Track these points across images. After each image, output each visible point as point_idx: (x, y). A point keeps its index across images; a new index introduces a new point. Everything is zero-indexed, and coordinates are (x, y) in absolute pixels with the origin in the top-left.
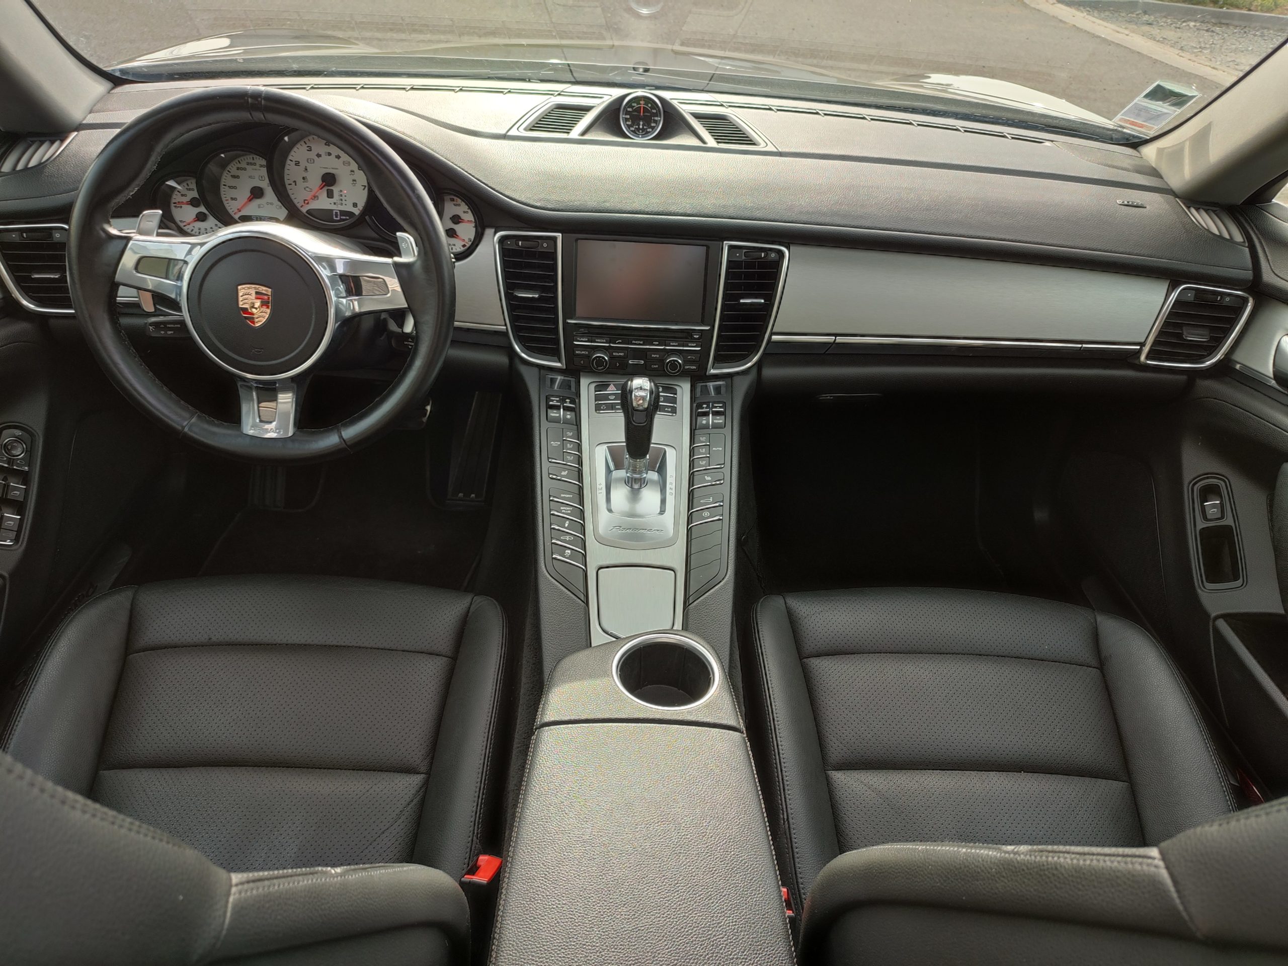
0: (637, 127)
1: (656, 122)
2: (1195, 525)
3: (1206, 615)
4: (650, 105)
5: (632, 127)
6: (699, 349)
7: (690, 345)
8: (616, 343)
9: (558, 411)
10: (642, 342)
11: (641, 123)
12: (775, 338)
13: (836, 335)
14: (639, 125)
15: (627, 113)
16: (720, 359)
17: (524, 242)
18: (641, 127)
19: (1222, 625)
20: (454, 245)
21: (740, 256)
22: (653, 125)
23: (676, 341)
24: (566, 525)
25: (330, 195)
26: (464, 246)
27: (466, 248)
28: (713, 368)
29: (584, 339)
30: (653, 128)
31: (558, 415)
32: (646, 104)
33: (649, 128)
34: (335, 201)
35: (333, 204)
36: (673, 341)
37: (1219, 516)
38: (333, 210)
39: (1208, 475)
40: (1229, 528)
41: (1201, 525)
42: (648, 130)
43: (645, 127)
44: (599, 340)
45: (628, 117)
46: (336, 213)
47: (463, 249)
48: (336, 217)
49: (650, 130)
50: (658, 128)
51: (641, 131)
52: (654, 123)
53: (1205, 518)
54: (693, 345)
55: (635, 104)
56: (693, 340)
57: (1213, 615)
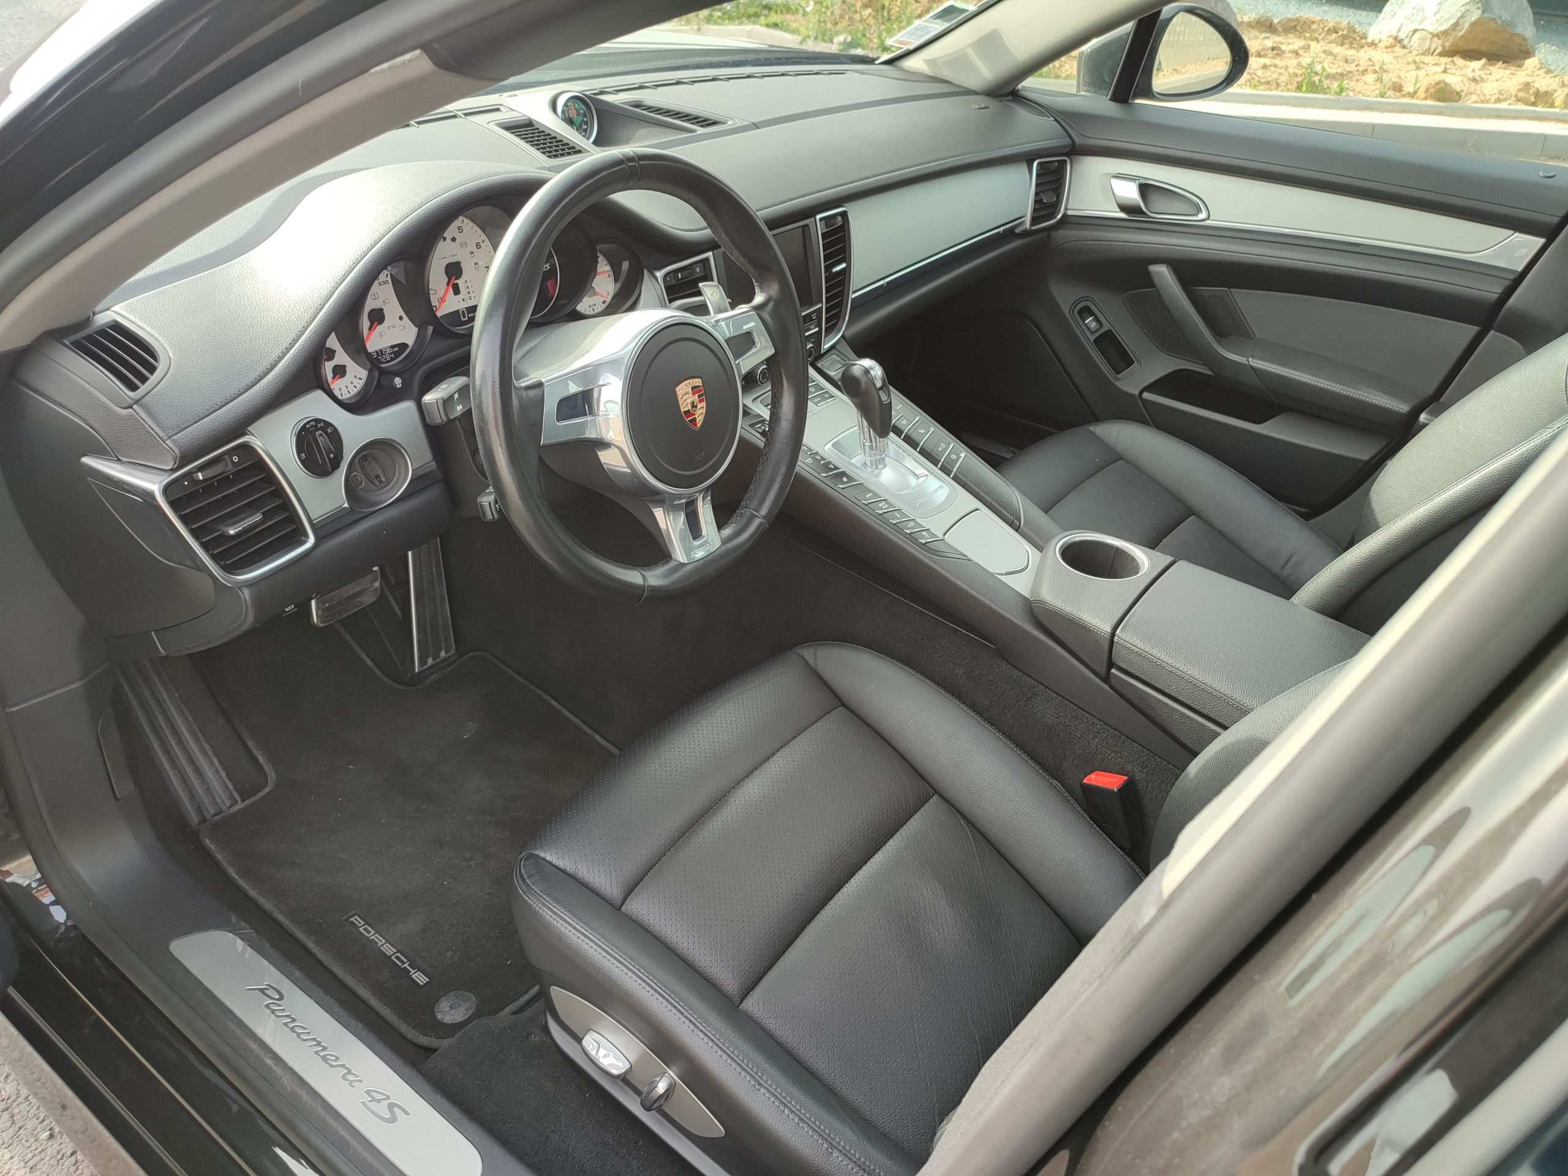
2: (1088, 341)
3: (1133, 396)
6: (817, 329)
12: (855, 295)
19: (1146, 395)
20: (595, 305)
24: (899, 516)
25: (457, 291)
26: (604, 302)
27: (607, 304)
28: (825, 343)
34: (463, 297)
35: (461, 301)
37: (1098, 326)
38: (458, 311)
39: (1075, 304)
40: (1110, 331)
41: (1092, 338)
46: (463, 312)
47: (604, 306)
48: (464, 317)
53: (1093, 333)
56: (813, 322)
57: (1137, 393)
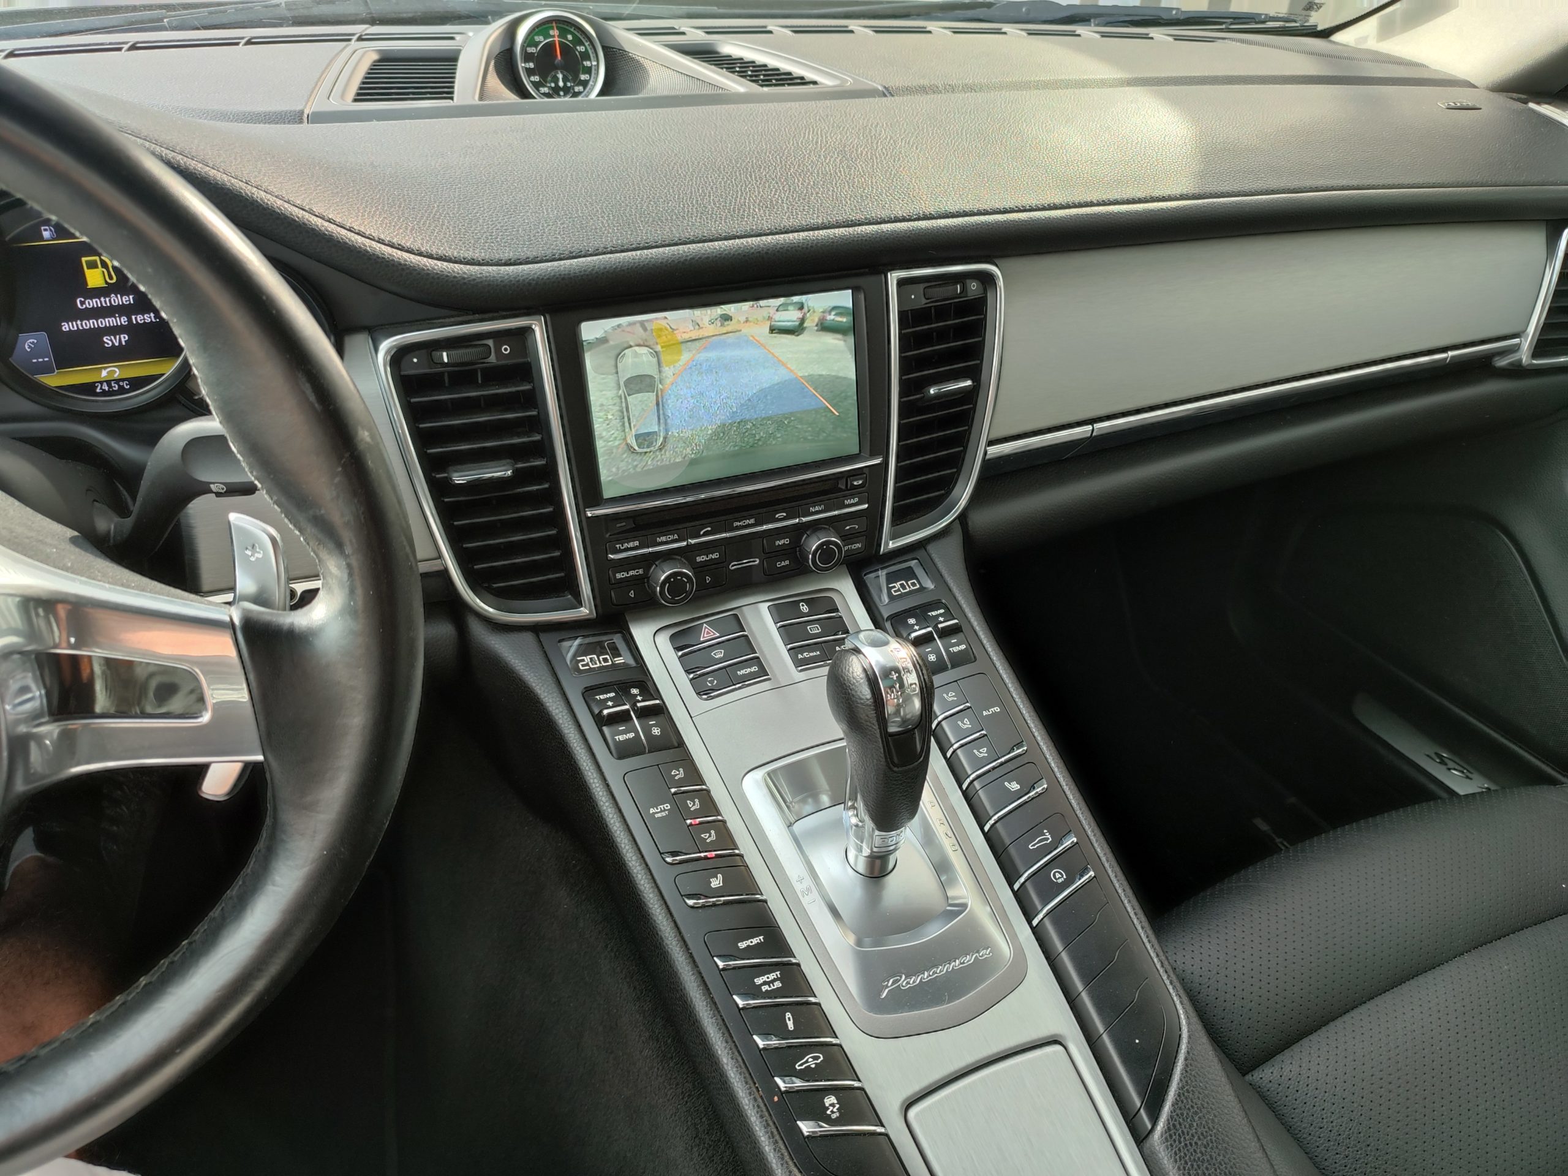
0: (553, 85)
1: (588, 71)
4: (570, 37)
5: (544, 86)
6: (866, 506)
7: (847, 502)
8: (700, 536)
9: (629, 724)
10: (752, 521)
11: (560, 76)
12: (994, 451)
13: (1092, 421)
14: (556, 80)
15: (528, 57)
16: (904, 515)
17: (453, 352)
18: (561, 84)
21: (917, 298)
22: (583, 77)
23: (819, 503)
24: (791, 1025)
28: (894, 537)
29: (631, 545)
30: (585, 84)
31: (631, 735)
32: (563, 33)
33: (578, 85)
36: (814, 504)
42: (577, 89)
43: (569, 84)
44: (663, 539)
45: (531, 65)
49: (581, 88)
50: (595, 82)
51: (562, 93)
52: (584, 73)
54: (852, 501)
55: (541, 38)
56: (852, 491)
